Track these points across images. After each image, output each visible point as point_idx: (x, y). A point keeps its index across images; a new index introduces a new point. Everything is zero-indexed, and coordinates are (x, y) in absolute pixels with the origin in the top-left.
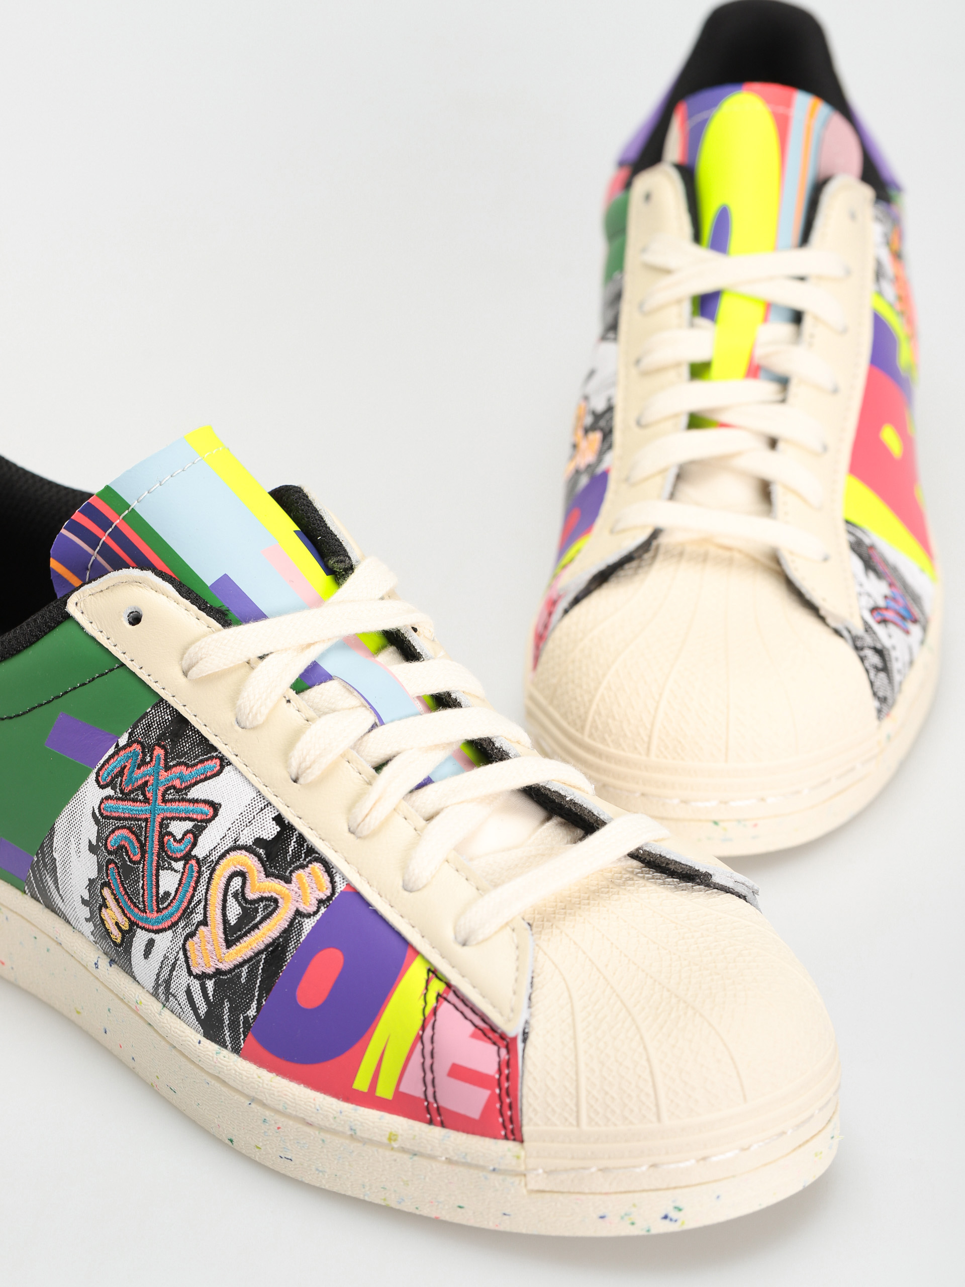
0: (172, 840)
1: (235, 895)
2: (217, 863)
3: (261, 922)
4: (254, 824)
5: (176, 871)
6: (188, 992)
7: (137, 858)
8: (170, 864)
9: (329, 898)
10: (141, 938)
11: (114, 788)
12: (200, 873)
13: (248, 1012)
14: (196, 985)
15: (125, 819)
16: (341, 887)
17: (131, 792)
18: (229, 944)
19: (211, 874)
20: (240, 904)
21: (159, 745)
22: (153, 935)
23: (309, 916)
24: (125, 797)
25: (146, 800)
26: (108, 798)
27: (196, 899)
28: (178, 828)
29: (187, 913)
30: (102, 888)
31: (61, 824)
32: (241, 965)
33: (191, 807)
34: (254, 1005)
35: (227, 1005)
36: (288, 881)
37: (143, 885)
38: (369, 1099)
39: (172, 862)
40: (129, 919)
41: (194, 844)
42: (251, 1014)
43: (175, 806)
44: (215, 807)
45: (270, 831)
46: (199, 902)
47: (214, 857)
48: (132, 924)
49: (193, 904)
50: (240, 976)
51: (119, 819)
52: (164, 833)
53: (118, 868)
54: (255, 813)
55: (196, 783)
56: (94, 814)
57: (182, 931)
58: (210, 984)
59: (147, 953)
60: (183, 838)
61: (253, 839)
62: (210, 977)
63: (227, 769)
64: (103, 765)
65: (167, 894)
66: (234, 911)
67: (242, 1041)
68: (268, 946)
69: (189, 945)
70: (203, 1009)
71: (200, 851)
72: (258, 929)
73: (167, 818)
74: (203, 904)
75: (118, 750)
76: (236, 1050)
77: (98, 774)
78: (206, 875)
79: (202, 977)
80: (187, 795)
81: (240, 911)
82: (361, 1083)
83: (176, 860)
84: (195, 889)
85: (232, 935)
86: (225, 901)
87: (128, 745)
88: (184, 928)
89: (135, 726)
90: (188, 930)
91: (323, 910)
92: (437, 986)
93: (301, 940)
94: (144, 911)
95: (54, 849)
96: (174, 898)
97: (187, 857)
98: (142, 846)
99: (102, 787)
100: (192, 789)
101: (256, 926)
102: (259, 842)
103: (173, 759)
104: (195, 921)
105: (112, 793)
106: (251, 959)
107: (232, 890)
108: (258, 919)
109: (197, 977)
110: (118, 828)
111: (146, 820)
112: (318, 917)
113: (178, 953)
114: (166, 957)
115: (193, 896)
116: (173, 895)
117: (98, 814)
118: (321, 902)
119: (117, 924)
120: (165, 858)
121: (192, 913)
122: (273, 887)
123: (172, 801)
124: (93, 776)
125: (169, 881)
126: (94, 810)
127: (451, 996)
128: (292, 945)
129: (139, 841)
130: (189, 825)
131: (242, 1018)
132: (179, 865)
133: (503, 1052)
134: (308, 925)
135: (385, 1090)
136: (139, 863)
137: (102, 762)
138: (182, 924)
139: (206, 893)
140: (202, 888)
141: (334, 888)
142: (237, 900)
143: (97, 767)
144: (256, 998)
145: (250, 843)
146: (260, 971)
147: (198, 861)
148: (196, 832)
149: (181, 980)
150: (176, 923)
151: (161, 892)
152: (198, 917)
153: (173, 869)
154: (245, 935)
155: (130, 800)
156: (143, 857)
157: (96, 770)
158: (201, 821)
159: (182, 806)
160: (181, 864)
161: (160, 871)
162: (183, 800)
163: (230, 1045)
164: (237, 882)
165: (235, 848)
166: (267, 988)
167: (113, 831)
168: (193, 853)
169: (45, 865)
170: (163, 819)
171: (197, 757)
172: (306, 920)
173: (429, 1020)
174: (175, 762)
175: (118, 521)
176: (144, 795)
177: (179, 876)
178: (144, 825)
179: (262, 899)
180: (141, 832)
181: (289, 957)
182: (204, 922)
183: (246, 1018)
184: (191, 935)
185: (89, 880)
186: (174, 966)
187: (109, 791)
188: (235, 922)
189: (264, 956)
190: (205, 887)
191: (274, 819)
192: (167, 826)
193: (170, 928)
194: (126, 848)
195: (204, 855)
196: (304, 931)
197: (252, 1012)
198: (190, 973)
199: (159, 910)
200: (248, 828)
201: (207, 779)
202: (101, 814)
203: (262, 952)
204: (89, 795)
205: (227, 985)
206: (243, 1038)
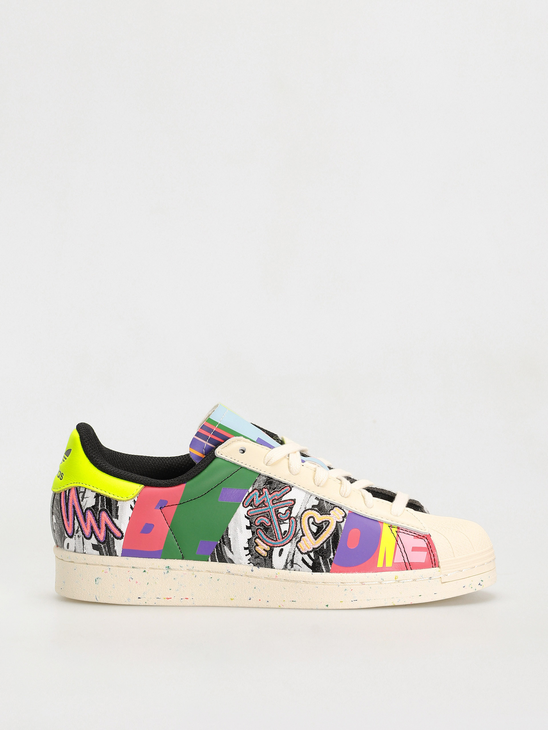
0: (281, 514)
1: (313, 523)
2: (301, 516)
3: (326, 528)
4: (309, 502)
5: (287, 523)
6: (303, 560)
8: (283, 522)
10: (276, 551)
11: (251, 506)
12: (296, 521)
13: (330, 557)
14: (306, 557)
16: (347, 512)
17: (260, 505)
18: (316, 539)
20: (316, 525)
22: (282, 547)
23: (342, 522)
24: (257, 507)
25: (266, 506)
26: (250, 510)
27: (298, 529)
28: (282, 510)
29: (295, 535)
30: (255, 539)
31: (231, 525)
33: (284, 503)
34: (332, 554)
35: (321, 558)
36: (330, 514)
37: (274, 532)
38: (384, 569)
39: (284, 521)
40: (269, 546)
41: (291, 513)
42: (332, 557)
43: (278, 504)
44: (294, 501)
45: (316, 503)
46: (299, 530)
47: (300, 515)
49: (297, 531)
50: (323, 547)
51: (257, 515)
52: (277, 513)
53: (262, 530)
54: (308, 499)
55: (284, 495)
56: (246, 517)
57: (294, 541)
58: (312, 554)
59: (280, 554)
60: (285, 513)
61: (311, 506)
62: (311, 552)
63: (293, 488)
65: (286, 531)
66: (314, 529)
67: (330, 567)
68: (331, 535)
69: (298, 545)
70: (310, 563)
71: (294, 515)
72: (326, 530)
73: (277, 509)
74: (301, 530)
76: (328, 571)
77: (243, 504)
78: (299, 521)
79: (308, 553)
80: (281, 499)
81: (317, 527)
82: (380, 564)
83: (285, 520)
84: (296, 527)
86: (309, 526)
87: (253, 491)
89: (254, 484)
90: (297, 540)
91: (345, 519)
92: (394, 530)
93: (342, 529)
94: (277, 540)
95: (229, 535)
96: (289, 532)
97: (290, 518)
98: (270, 520)
99: (246, 507)
100: (283, 497)
101: (325, 530)
102: (313, 506)
103: (272, 491)
104: (300, 536)
105: (251, 508)
108: (324, 528)
109: (305, 553)
111: (268, 512)
112: (345, 521)
113: (295, 549)
114: (289, 552)
115: (296, 529)
116: (288, 531)
117: (247, 516)
118: (343, 517)
119: (264, 550)
120: (280, 521)
121: (297, 534)
122: (325, 517)
123: (276, 503)
124: (241, 505)
125: (285, 527)
126: (245, 515)
127: (401, 531)
128: (340, 532)
130: (287, 508)
131: (328, 560)
132: (288, 521)
133: (426, 540)
135: (389, 564)
136: (271, 525)
137: (244, 499)
138: (294, 539)
139: (301, 526)
141: (345, 513)
142: (314, 524)
143: (242, 502)
144: (332, 551)
145: (311, 507)
146: (331, 543)
147: (294, 518)
149: (298, 558)
150: (292, 540)
151: (283, 532)
155: (259, 507)
156: (272, 523)
157: (242, 503)
159: (281, 503)
160: (288, 520)
161: (280, 525)
162: (280, 502)
163: (325, 571)
164: (311, 520)
165: (305, 511)
166: (335, 546)
167: (257, 519)
168: (291, 516)
169: (224, 543)
170: (275, 510)
171: (281, 487)
172: (342, 523)
173: (398, 539)
174: (273, 492)
175: (215, 429)
176: (265, 505)
177: (289, 524)
178: (268, 513)
179: (323, 522)
180: (268, 516)
181: (341, 536)
182: (303, 535)
183: (330, 560)
184: (299, 541)
185: (248, 539)
186: (294, 554)
187: (250, 508)
188: (316, 531)
189: (331, 538)
190: (300, 525)
191: (315, 499)
192: (278, 511)
193: (289, 542)
194: (264, 523)
195: (296, 515)
196: (342, 526)
197: (332, 556)
198: (302, 553)
199: (283, 538)
200: (308, 503)
201: (287, 493)
202: (249, 516)
203: (329, 537)
204: (242, 511)
205: (319, 552)
206: (330, 566)
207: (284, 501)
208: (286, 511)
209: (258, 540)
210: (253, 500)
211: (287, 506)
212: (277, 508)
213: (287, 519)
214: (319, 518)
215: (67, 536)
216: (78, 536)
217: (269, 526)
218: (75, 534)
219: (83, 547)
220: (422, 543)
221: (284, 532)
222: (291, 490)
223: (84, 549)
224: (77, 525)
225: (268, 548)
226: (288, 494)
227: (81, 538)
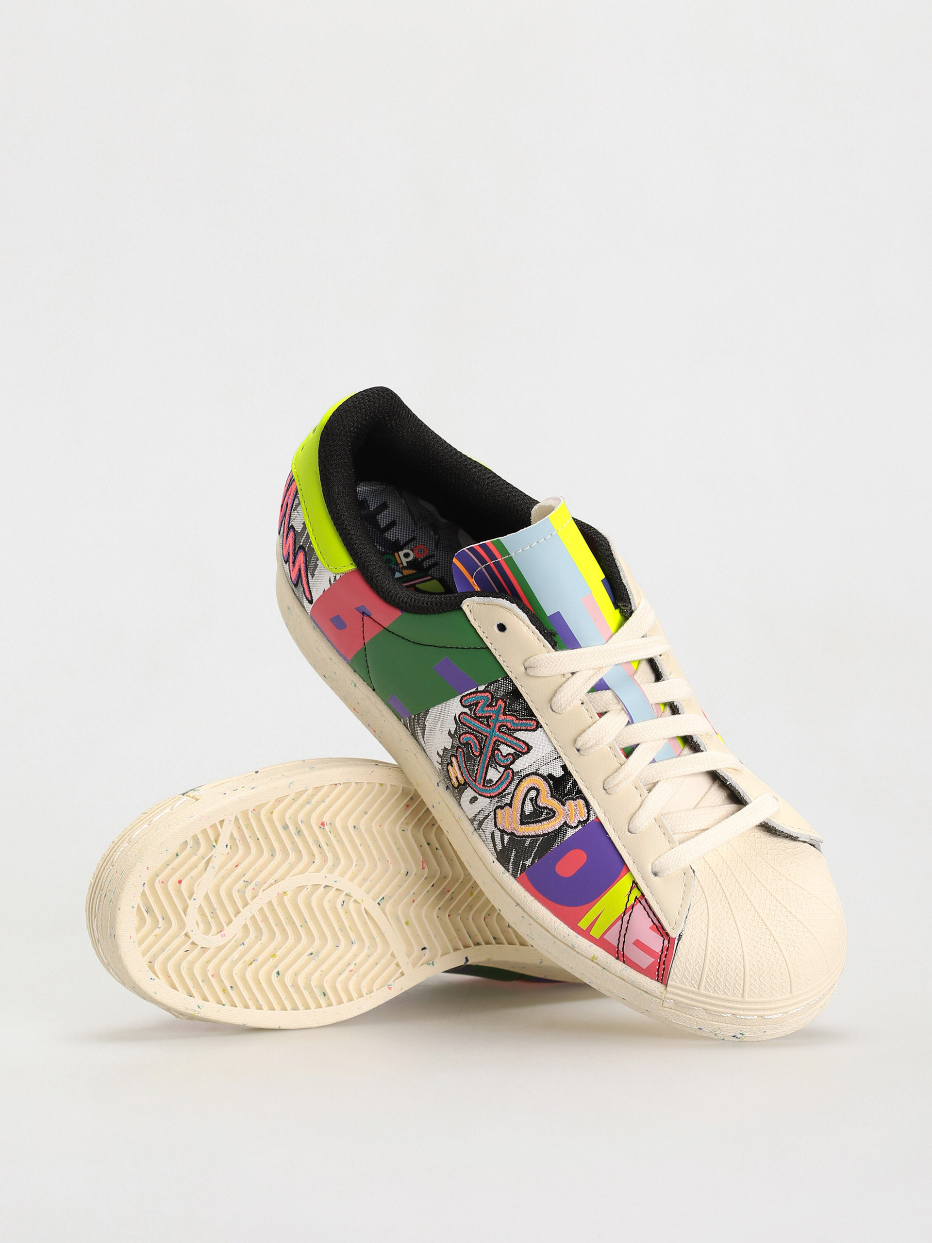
0: (500, 754)
1: (531, 800)
2: (524, 777)
4: (550, 765)
6: (493, 834)
7: (477, 754)
9: (585, 822)
10: (470, 792)
12: (512, 780)
13: (526, 862)
14: (498, 834)
15: (475, 731)
16: (592, 818)
17: (480, 717)
19: (519, 782)
21: (502, 700)
22: (478, 796)
23: (571, 827)
24: (476, 718)
25: (489, 726)
26: (466, 713)
27: (507, 791)
28: (505, 750)
29: (501, 795)
30: (452, 756)
31: (434, 712)
32: (528, 837)
33: (515, 741)
34: (530, 860)
35: (514, 853)
36: (564, 804)
37: (477, 769)
38: (586, 934)
39: (498, 766)
41: (512, 762)
42: (527, 864)
43: (505, 736)
44: (529, 748)
45: (558, 773)
46: (509, 794)
47: (523, 774)
48: (466, 783)
49: (505, 793)
50: (525, 842)
52: (495, 748)
54: (551, 759)
55: (521, 730)
56: (455, 718)
57: (495, 802)
58: (506, 838)
59: (471, 802)
60: (506, 756)
61: (547, 773)
62: (508, 834)
63: (540, 729)
64: (466, 695)
66: (529, 808)
67: (519, 874)
68: (544, 835)
69: (499, 811)
70: (499, 847)
71: (517, 766)
72: (541, 823)
73: (499, 741)
74: (511, 795)
75: (477, 692)
76: (514, 875)
77: (462, 698)
78: (516, 782)
79: (503, 832)
81: (533, 809)
82: (584, 924)
83: (500, 766)
84: (508, 786)
88: (497, 802)
89: (490, 684)
90: (499, 804)
91: (580, 827)
92: (635, 893)
93: (565, 839)
94: (475, 781)
95: (426, 720)
96: (495, 784)
97: (507, 767)
98: (481, 750)
99: (464, 706)
100: (517, 732)
101: (540, 821)
102: (551, 776)
103: (509, 711)
104: (505, 802)
105: (469, 712)
106: (533, 836)
107: (529, 796)
108: (542, 818)
109: (499, 830)
110: (469, 733)
111: (486, 736)
112: (577, 830)
113: (491, 812)
114: (483, 810)
115: (506, 789)
116: (494, 783)
117: (458, 720)
118: (579, 822)
119: (457, 778)
120: (493, 761)
121: (503, 796)
122: (554, 804)
124: (459, 698)
125: (493, 775)
126: (455, 716)
127: (643, 901)
128: (559, 840)
129: (480, 746)
130: (512, 751)
131: (521, 863)
132: (502, 769)
133: (666, 942)
134: (570, 833)
135: (596, 933)
136: (478, 757)
137: (466, 693)
138: (496, 799)
139: (514, 791)
140: (512, 787)
141: (589, 817)
142: (532, 802)
143: (462, 695)
144: (532, 857)
145: (545, 774)
146: (537, 845)
147: (513, 772)
148: (516, 756)
149: (489, 826)
150: (493, 797)
151: (488, 778)
152: (507, 800)
153: (497, 770)
154: (533, 823)
155: (479, 721)
157: (461, 696)
158: (519, 751)
159: (510, 739)
162: (511, 735)
163: (511, 872)
164: (533, 793)
165: (536, 774)
166: (540, 854)
167: (465, 733)
168: (511, 767)
170: (496, 740)
171: (523, 716)
172: (570, 830)
173: (629, 910)
175: (501, 559)
176: (488, 723)
178: (484, 738)
179: (546, 808)
180: (482, 741)
181: (556, 845)
182: (510, 805)
183: (524, 865)
184: (502, 808)
185: (445, 747)
186: (486, 817)
187: (467, 710)
188: (528, 813)
189: (541, 839)
190: (514, 787)
191: (561, 766)
194: (471, 746)
195: (517, 770)
196: (567, 835)
197: (528, 863)
198: (496, 826)
200: (546, 766)
201: (526, 730)
202: (460, 721)
203: (540, 836)
204: (454, 707)
205: (517, 843)
206: (519, 872)
207: (516, 738)
208: (509, 754)
209: (454, 759)
210: (477, 704)
211: (513, 748)
213: (502, 766)
214: (546, 800)
217: (475, 756)
220: (656, 943)
221: (490, 779)
222: (534, 730)
225: (462, 782)
226: (527, 732)
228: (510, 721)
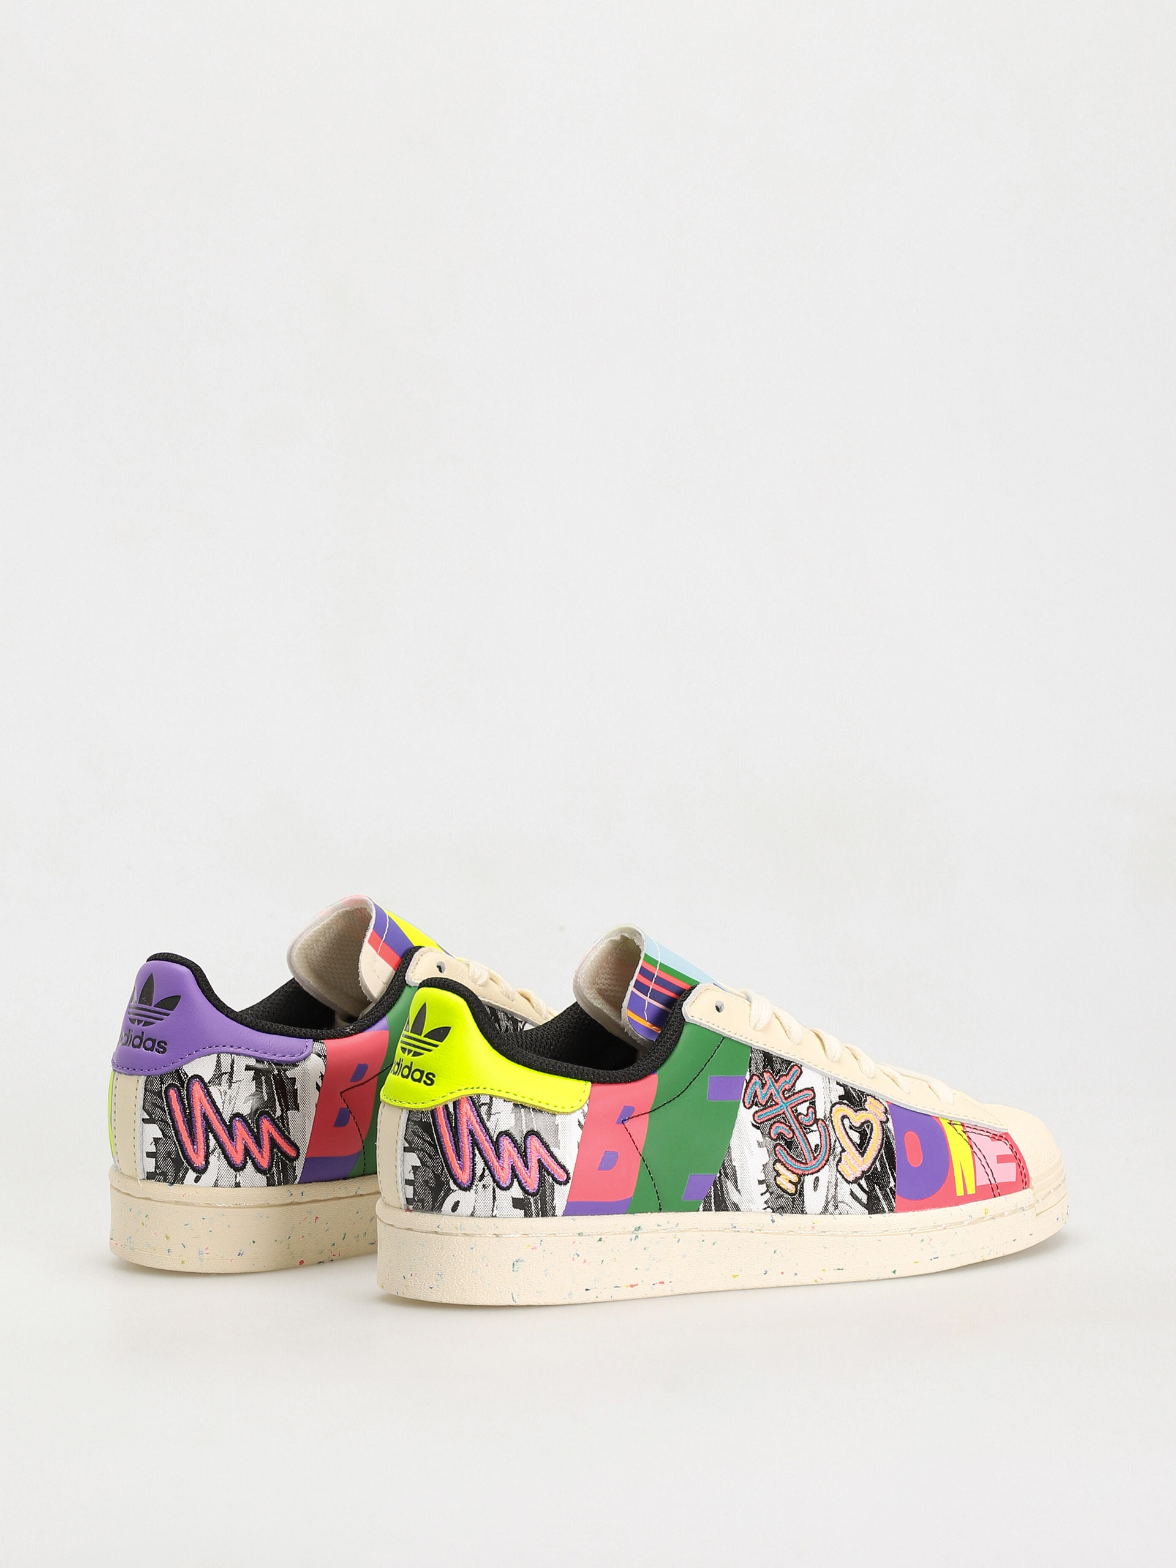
0: (803, 1116)
3: (871, 1134)
4: (832, 1090)
5: (815, 1131)
6: (852, 1194)
7: (791, 1135)
8: (809, 1129)
10: (809, 1180)
11: (756, 1105)
13: (890, 1185)
14: (855, 1188)
15: (773, 1118)
16: (886, 1104)
17: (767, 1102)
18: (862, 1154)
19: (832, 1124)
20: (856, 1131)
21: (765, 1071)
22: (816, 1174)
26: (756, 1112)
27: (833, 1141)
28: (802, 1109)
29: (831, 1150)
30: (774, 1164)
32: (874, 1162)
34: (891, 1179)
35: (877, 1187)
38: (967, 1199)
39: (810, 1127)
40: (797, 1174)
41: (815, 1113)
45: (841, 1092)
46: (835, 1141)
47: (828, 1115)
48: (800, 1176)
49: (832, 1144)
50: (876, 1169)
51: (770, 1120)
53: (782, 1146)
54: (829, 1085)
56: (753, 1125)
57: (832, 1162)
58: (863, 1182)
59: (815, 1188)
61: (837, 1098)
62: (861, 1178)
63: (803, 1069)
65: (817, 1146)
67: (894, 1203)
70: (864, 1198)
71: (820, 1115)
73: (794, 1107)
74: (837, 1141)
75: (748, 1083)
76: (891, 1210)
77: (744, 1103)
78: (830, 1125)
79: (856, 1181)
80: (794, 1090)
82: (960, 1192)
83: (811, 1125)
85: (862, 1147)
86: (847, 1133)
87: (751, 1078)
88: (834, 1160)
89: (750, 1066)
90: (837, 1159)
91: (889, 1117)
92: (960, 1129)
93: (893, 1134)
94: (807, 1163)
95: (733, 1160)
97: (816, 1121)
101: (870, 1138)
102: (841, 1097)
103: (777, 1075)
104: (838, 1153)
106: (877, 1156)
107: (847, 1126)
108: (869, 1134)
109: (854, 1182)
110: (772, 1125)
112: (889, 1120)
113: (836, 1176)
114: (829, 1182)
117: (755, 1124)
119: (790, 1181)
120: (805, 1129)
121: (834, 1149)
123: (790, 1096)
124: (741, 1104)
125: (814, 1138)
126: (752, 1123)
127: (970, 1129)
128: (891, 1139)
129: (787, 1126)
130: (807, 1104)
131: (888, 1190)
132: (814, 1127)
133: (1007, 1142)
134: (890, 1125)
135: (971, 1190)
136: (793, 1137)
137: (743, 1094)
138: (831, 1158)
140: (832, 1133)
143: (742, 1098)
144: (891, 1175)
145: (837, 1100)
146: (885, 1160)
147: (823, 1120)
149: (843, 1190)
150: (828, 1160)
152: (838, 1150)
153: (812, 1131)
154: (868, 1145)
155: (769, 1107)
156: (794, 1133)
157: (742, 1101)
158: (811, 1099)
160: (815, 1125)
161: (807, 1135)
163: (887, 1210)
164: (846, 1121)
165: (833, 1106)
166: (893, 1166)
169: (726, 1175)
170: (791, 1108)
171: (786, 1069)
172: (888, 1124)
173: (970, 1142)
174: (778, 1077)
175: (656, 972)
177: (818, 1133)
181: (894, 1146)
182: (843, 1150)
183: (891, 1189)
184: (840, 1161)
185: (763, 1166)
186: (836, 1185)
187: (755, 1108)
189: (883, 1150)
190: (833, 1131)
191: (837, 1085)
192: (796, 1110)
193: (825, 1164)
195: (823, 1115)
196: (891, 1129)
197: (892, 1184)
198: (849, 1182)
199: (815, 1158)
200: (831, 1093)
202: (757, 1123)
203: (880, 1149)
204: (745, 1116)
205: (873, 1177)
206: (893, 1200)
208: (808, 1109)
209: (778, 1166)
210: (756, 1095)
211: (805, 1101)
212: (793, 1105)
213: (813, 1124)
214: (858, 1118)
215: (457, 1189)
216: (484, 1186)
217: (791, 1138)
218: (476, 1183)
219: (494, 1205)
220: (1004, 1149)
221: (816, 1146)
222: (801, 1072)
223: (495, 1209)
224: (480, 1165)
225: (795, 1179)
226: (800, 1078)
227: (490, 1189)
228: (785, 1082)
